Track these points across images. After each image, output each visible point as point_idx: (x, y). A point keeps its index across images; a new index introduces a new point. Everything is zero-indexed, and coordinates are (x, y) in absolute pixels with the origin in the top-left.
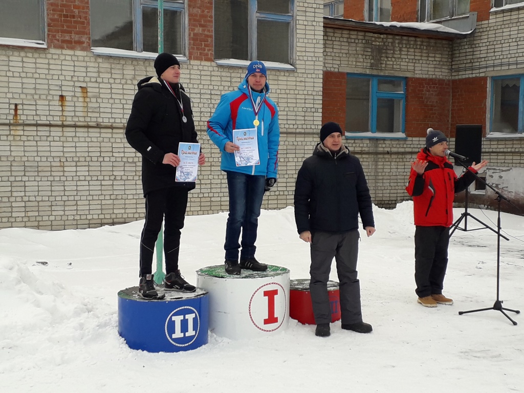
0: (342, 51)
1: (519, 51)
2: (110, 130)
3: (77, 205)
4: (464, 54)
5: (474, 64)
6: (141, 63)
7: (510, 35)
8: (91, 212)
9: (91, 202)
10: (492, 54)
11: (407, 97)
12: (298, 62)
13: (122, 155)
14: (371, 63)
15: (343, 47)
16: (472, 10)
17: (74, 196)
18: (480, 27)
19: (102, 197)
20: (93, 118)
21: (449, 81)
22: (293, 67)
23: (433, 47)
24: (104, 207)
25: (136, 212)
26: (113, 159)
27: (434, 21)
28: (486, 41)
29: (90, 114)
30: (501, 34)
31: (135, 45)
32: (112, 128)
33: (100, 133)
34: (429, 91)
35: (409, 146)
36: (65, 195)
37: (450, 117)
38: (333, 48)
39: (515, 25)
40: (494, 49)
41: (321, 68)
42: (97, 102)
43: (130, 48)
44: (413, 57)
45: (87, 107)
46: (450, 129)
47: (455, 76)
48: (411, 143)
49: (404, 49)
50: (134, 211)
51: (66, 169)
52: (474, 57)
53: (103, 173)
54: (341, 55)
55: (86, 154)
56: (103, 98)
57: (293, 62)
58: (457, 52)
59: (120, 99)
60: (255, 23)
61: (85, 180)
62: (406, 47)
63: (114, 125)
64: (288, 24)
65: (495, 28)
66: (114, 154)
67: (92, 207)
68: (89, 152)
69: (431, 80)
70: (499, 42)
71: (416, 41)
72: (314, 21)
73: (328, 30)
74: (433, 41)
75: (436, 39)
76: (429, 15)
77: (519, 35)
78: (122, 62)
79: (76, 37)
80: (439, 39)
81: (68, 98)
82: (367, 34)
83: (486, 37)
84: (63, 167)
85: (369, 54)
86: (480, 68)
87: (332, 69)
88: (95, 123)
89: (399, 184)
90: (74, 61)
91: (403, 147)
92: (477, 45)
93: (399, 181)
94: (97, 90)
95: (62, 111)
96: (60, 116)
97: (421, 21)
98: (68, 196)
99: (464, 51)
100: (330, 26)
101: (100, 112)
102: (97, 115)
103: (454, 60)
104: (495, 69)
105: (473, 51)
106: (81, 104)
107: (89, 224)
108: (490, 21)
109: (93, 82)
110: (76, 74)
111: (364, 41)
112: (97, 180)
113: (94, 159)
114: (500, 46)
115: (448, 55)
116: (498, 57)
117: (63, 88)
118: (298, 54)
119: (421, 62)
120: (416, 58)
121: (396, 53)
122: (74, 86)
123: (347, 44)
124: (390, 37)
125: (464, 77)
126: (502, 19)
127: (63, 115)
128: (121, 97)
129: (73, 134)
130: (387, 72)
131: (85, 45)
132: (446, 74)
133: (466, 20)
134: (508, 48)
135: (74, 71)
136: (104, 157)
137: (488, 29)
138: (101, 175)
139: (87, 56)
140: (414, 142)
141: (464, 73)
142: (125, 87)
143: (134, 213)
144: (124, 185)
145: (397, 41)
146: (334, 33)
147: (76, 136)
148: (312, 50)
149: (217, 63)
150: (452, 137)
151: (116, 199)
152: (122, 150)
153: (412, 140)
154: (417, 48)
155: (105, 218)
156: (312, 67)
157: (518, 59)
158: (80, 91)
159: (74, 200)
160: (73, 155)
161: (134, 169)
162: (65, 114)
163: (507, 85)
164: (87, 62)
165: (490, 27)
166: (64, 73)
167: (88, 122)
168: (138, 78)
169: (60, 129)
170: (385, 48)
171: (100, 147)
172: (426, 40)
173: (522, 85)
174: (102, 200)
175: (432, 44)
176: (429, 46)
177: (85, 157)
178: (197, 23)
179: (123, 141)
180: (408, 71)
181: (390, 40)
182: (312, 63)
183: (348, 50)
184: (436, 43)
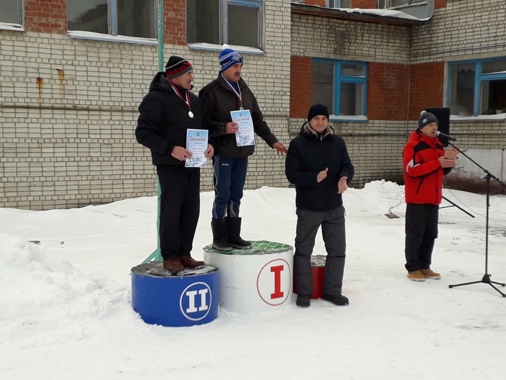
0: (308, 36)
1: (475, 37)
2: (86, 113)
3: (54, 185)
4: (422, 40)
5: (432, 50)
6: (117, 46)
7: (466, 22)
8: (69, 192)
9: (69, 183)
10: (449, 40)
11: (368, 82)
12: (267, 47)
13: (98, 136)
14: (334, 48)
15: (308, 33)
17: (52, 176)
18: (437, 14)
19: (79, 178)
20: (70, 101)
21: (408, 65)
22: (262, 52)
23: (393, 33)
24: (81, 187)
25: (112, 193)
26: (89, 141)
27: (394, 8)
28: (443, 27)
29: (67, 97)
30: (457, 21)
31: (109, 29)
32: (88, 110)
33: (77, 115)
34: (389, 75)
35: (370, 128)
36: (43, 176)
37: (409, 100)
38: (299, 33)
39: (471, 12)
40: (451, 35)
41: (289, 52)
42: (73, 84)
43: (106, 32)
44: (374, 43)
45: (64, 89)
46: (408, 112)
47: (414, 61)
48: (371, 125)
49: (365, 35)
50: (110, 191)
51: (44, 150)
52: (432, 43)
53: (80, 154)
54: (306, 40)
55: (63, 136)
56: (79, 81)
57: (262, 47)
58: (416, 38)
59: (96, 82)
60: (226, 8)
61: (62, 161)
62: (367, 33)
63: (91, 107)
64: (257, 9)
65: (452, 15)
66: (91, 136)
67: (69, 188)
68: (66, 134)
69: (391, 65)
70: (456, 29)
71: (376, 27)
72: (282, 7)
73: (294, 16)
74: (393, 27)
75: (396, 25)
76: (388, 1)
77: (475, 22)
78: (98, 45)
79: (52, 21)
80: (398, 25)
81: (45, 81)
82: (331, 20)
83: (443, 23)
84: (41, 148)
85: (333, 39)
86: (437, 54)
87: (298, 54)
88: (71, 105)
89: (361, 165)
90: (51, 44)
91: (365, 130)
92: (435, 32)
93: (361, 162)
94: (73, 73)
95: (40, 93)
96: (37, 98)
97: (380, 8)
98: (46, 177)
99: (422, 37)
100: (297, 12)
101: (76, 95)
102: (74, 97)
104: (452, 54)
105: (431, 37)
106: (58, 87)
107: (67, 204)
108: (447, 8)
109: (70, 65)
110: (53, 57)
111: (328, 27)
112: (74, 161)
113: (71, 140)
114: (457, 32)
115: (407, 41)
116: (454, 43)
117: (41, 71)
118: (267, 38)
119: (381, 47)
120: (377, 43)
121: (358, 38)
122: (51, 69)
123: (312, 29)
124: (352, 23)
125: (422, 62)
126: (458, 7)
127: (40, 98)
128: (97, 79)
129: (51, 116)
130: (350, 56)
131: (61, 28)
132: (405, 59)
133: (423, 7)
134: (464, 35)
135: (51, 54)
136: (80, 139)
137: (445, 16)
138: (78, 156)
139: (63, 39)
140: (375, 125)
141: (422, 58)
142: (101, 70)
143: (110, 194)
144: (101, 166)
146: (300, 18)
147: (53, 118)
148: (281, 35)
149: (189, 47)
150: (410, 119)
151: (93, 180)
152: (98, 132)
153: (373, 123)
154: (377, 34)
155: (82, 199)
156: (281, 52)
157: (474, 45)
158: (57, 73)
159: (52, 181)
160: (51, 136)
161: (110, 150)
162: (43, 96)
163: (463, 70)
164: (63, 45)
165: (447, 14)
166: (41, 56)
167: (65, 104)
168: (113, 61)
169: (38, 111)
170: (348, 33)
171: (77, 129)
172: (386, 26)
173: (478, 70)
174: (79, 181)
175: (392, 30)
176: (389, 32)
177: (62, 139)
178: (170, 7)
179: (100, 122)
180: (369, 56)
181: (353, 26)
182: (281, 48)
183: (313, 35)
184: (395, 29)
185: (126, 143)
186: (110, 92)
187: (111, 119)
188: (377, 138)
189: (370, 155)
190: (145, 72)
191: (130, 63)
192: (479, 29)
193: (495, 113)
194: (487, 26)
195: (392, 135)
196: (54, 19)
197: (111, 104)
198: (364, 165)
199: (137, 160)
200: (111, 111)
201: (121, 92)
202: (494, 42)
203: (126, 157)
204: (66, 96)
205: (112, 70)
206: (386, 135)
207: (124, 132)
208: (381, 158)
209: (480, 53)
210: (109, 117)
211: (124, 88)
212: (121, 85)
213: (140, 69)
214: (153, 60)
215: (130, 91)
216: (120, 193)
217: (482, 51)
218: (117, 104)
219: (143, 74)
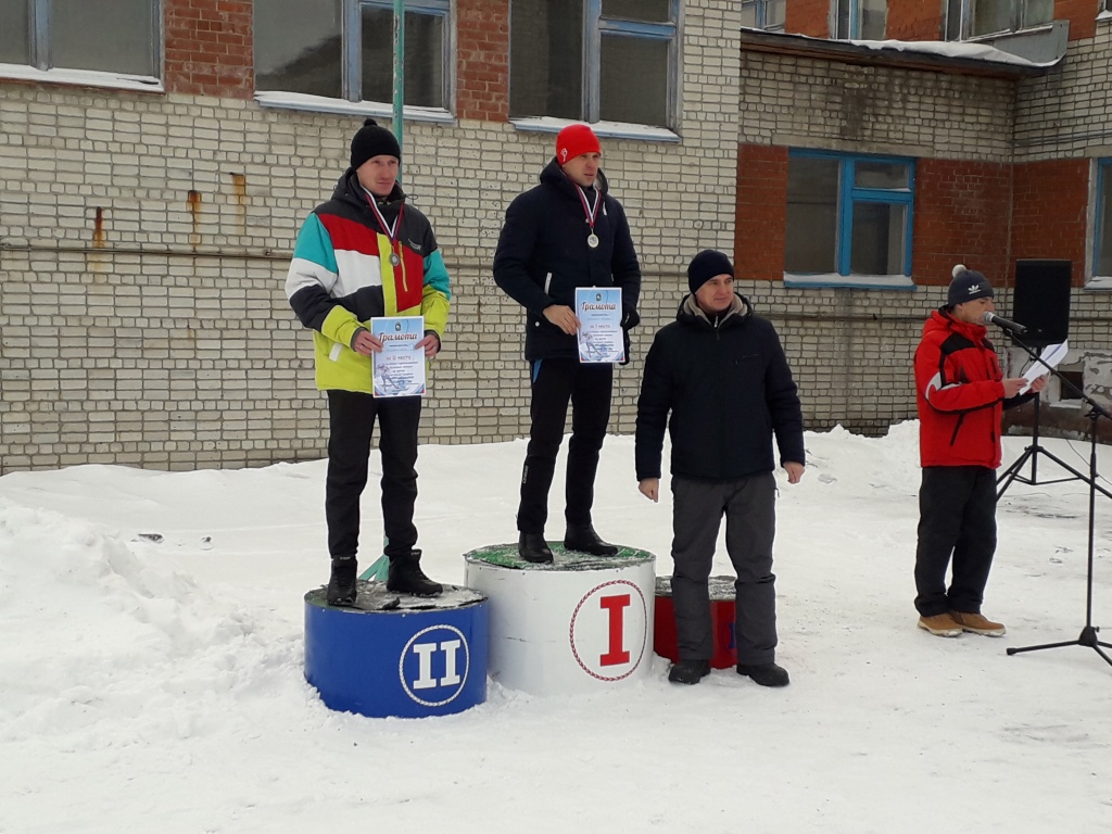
0: (781, 102)
3: (221, 419)
4: (1041, 110)
5: (1062, 131)
8: (252, 435)
9: (251, 415)
10: (1101, 110)
11: (916, 201)
12: (685, 124)
14: (840, 126)
15: (781, 93)
16: (1058, 16)
17: (216, 400)
18: (1074, 52)
19: (273, 405)
20: (256, 240)
21: (1007, 166)
22: (675, 136)
23: (975, 93)
24: (277, 425)
27: (978, 39)
28: (1087, 81)
29: (250, 231)
31: (344, 87)
33: (271, 270)
34: (963, 187)
35: (919, 304)
36: (197, 399)
37: (1009, 244)
38: (760, 95)
40: (1105, 99)
41: (736, 137)
42: (265, 206)
43: (336, 93)
44: (930, 115)
45: (245, 215)
46: (1007, 268)
47: (1021, 155)
48: (923, 297)
49: (912, 98)
51: (200, 344)
52: (1062, 115)
53: (276, 355)
54: (777, 109)
55: (242, 315)
56: (277, 198)
57: (675, 125)
58: (1024, 105)
59: (313, 200)
60: (596, 41)
61: (239, 369)
62: (916, 94)
64: (667, 42)
65: (1107, 54)
67: (252, 425)
68: (247, 310)
69: (969, 164)
71: (937, 81)
72: (721, 38)
73: (751, 56)
74: (974, 81)
75: (980, 77)
76: (967, 25)
78: (319, 122)
79: (222, 70)
80: (987, 77)
81: (205, 198)
82: (833, 66)
83: (1087, 73)
84: (195, 339)
85: (838, 107)
86: (1073, 140)
87: (758, 140)
88: (260, 250)
89: (897, 385)
90: (219, 120)
91: (907, 307)
92: (1069, 91)
93: (897, 378)
94: (266, 181)
95: (194, 223)
96: (188, 235)
97: (949, 39)
98: (203, 401)
99: (1041, 102)
100: (756, 48)
101: (270, 227)
102: (266, 233)
103: (1017, 121)
104: (1107, 141)
105: (1060, 104)
106: (233, 210)
107: (246, 459)
108: (1097, 40)
109: (258, 164)
110: (224, 147)
111: (826, 81)
112: (264, 368)
113: (258, 325)
115: (1007, 110)
117: (197, 176)
118: (687, 107)
119: (947, 125)
120: (938, 116)
121: (895, 106)
122: (218, 172)
123: (790, 86)
124: (882, 71)
125: (1039, 158)
127: (194, 233)
128: (315, 195)
129: (216, 272)
130: (875, 146)
131: (241, 86)
132: (1001, 152)
133: (1045, 37)
135: (220, 141)
136: (278, 321)
137: (1092, 56)
138: (272, 358)
139: (246, 109)
140: (930, 296)
141: (1039, 149)
142: (324, 174)
145: (897, 82)
146: (763, 63)
147: (221, 277)
148: (717, 98)
149: (515, 125)
151: (303, 409)
153: (926, 292)
154: (939, 96)
155: (279, 449)
156: (716, 135)
158: (231, 182)
159: (216, 410)
160: (215, 315)
162: (200, 229)
164: (245, 121)
165: (1097, 52)
166: (198, 144)
167: (246, 247)
169: (189, 261)
170: (871, 95)
171: (271, 300)
172: (959, 79)
174: (272, 410)
175: (973, 88)
176: (965, 91)
177: (240, 321)
178: (475, 42)
180: (919, 144)
181: (882, 79)
182: (717, 126)
183: (793, 99)
184: (979, 86)
190: (419, 179)
196: (226, 67)
204: (249, 229)
213: (408, 173)
214: (436, 153)
219: (414, 184)
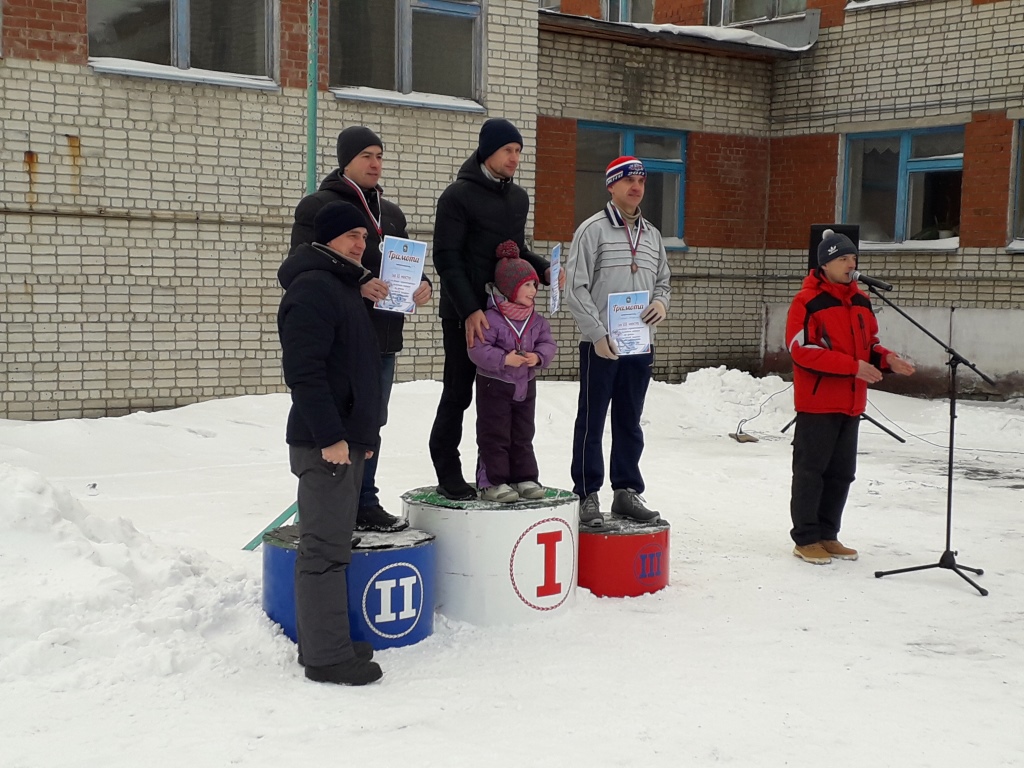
0: (570, 78)
1: (899, 86)
2: (125, 223)
3: (58, 371)
4: (795, 90)
5: (814, 109)
6: (188, 90)
7: (883, 55)
8: (87, 385)
9: (87, 366)
10: (849, 91)
11: (687, 172)
12: (490, 97)
13: (148, 272)
14: (622, 102)
15: (570, 70)
16: (811, 5)
17: (52, 352)
18: (825, 38)
19: (108, 356)
20: (90, 200)
21: (765, 140)
22: (481, 107)
23: (738, 74)
24: (111, 375)
25: (176, 387)
26: (130, 281)
27: (738, 25)
28: (837, 65)
29: (85, 191)
30: (865, 54)
31: (174, 55)
32: (129, 218)
33: (105, 228)
34: (728, 159)
35: (690, 263)
36: (34, 351)
37: (767, 209)
38: (552, 72)
39: (892, 36)
40: (853, 80)
41: (534, 109)
42: (99, 166)
43: (165, 60)
44: (700, 93)
45: (80, 175)
46: (765, 232)
47: (777, 130)
48: (694, 257)
49: (684, 77)
50: (172, 383)
51: (37, 299)
52: (814, 95)
53: (111, 308)
54: (566, 85)
55: (77, 270)
56: (111, 159)
57: (480, 96)
58: (781, 85)
59: (146, 162)
60: (408, 18)
61: (74, 322)
62: (687, 74)
63: (134, 213)
64: (472, 21)
65: (855, 41)
66: (133, 271)
67: (87, 376)
68: (82, 265)
69: (733, 137)
70: (861, 69)
71: (705, 62)
72: (521, 18)
73: (545, 36)
74: (736, 63)
75: (743, 59)
76: (727, 11)
77: (900, 56)
78: (150, 88)
79: (58, 37)
80: (749, 59)
81: (42, 158)
82: (616, 46)
83: (837, 57)
84: (32, 294)
85: (620, 84)
86: (824, 118)
87: (551, 113)
88: (95, 209)
89: (672, 336)
90: (54, 84)
91: (680, 266)
92: (820, 74)
93: (672, 330)
94: (100, 143)
95: (31, 182)
96: (25, 193)
97: (711, 24)
98: (40, 353)
99: (795, 83)
100: (552, 28)
101: (105, 187)
102: (100, 192)
103: (774, 100)
104: (854, 119)
105: (812, 85)
106: (68, 170)
107: (82, 409)
108: (846, 28)
109: (92, 127)
110: (59, 109)
111: (609, 60)
112: (99, 322)
113: (92, 280)
114: (864, 75)
115: (764, 90)
116: (859, 97)
117: (33, 137)
118: (491, 80)
119: (714, 102)
120: (706, 94)
121: (669, 83)
122: (54, 134)
123: (578, 64)
124: (658, 52)
125: (793, 133)
126: (867, 25)
127: (31, 192)
128: (147, 157)
129: (52, 230)
130: (652, 120)
131: (76, 52)
132: (760, 127)
133: (799, 24)
134: (878, 81)
135: (55, 104)
136: (112, 276)
137: (841, 42)
138: (106, 312)
139: (80, 74)
140: (700, 257)
141: (794, 125)
142: (155, 137)
143: (171, 388)
144: (153, 332)
145: (671, 62)
146: (554, 42)
147: (56, 234)
148: (518, 74)
149: (335, 94)
150: (770, 247)
151: (136, 360)
152: (148, 263)
153: (697, 253)
154: (707, 76)
155: (113, 398)
156: (517, 108)
157: (898, 101)
158: (66, 144)
159: (53, 362)
160: (51, 271)
161: (171, 300)
162: (37, 188)
163: (874, 150)
164: (79, 86)
165: (845, 39)
166: (35, 107)
167: (81, 205)
168: (180, 120)
169: (26, 219)
170: (648, 73)
171: (105, 256)
172: (725, 61)
173: (905, 150)
174: (107, 362)
175: (737, 69)
176: (729, 72)
177: (75, 276)
178: (297, 15)
179: (151, 244)
180: (690, 119)
181: (658, 59)
182: (517, 99)
183: (580, 75)
184: (742, 67)
185: (204, 286)
186: (173, 182)
187: (174, 238)
188: (705, 284)
189: (689, 317)
190: (245, 144)
191: (215, 124)
192: (908, 70)
193: (937, 237)
194: (923, 64)
195: (733, 278)
196: (62, 34)
197: (175, 206)
198: (678, 337)
199: (226, 322)
200: (174, 220)
201: (196, 184)
202: (937, 97)
203: (204, 315)
204: (83, 189)
205: (178, 139)
206: (721, 278)
207: (202, 263)
208: (710, 323)
209: (910, 117)
210: (171, 234)
211: (201, 174)
212: (197, 169)
213: (235, 137)
214: (262, 119)
215: (215, 181)
216: (191, 388)
217: (913, 114)
218: (187, 207)
219: (240, 148)
